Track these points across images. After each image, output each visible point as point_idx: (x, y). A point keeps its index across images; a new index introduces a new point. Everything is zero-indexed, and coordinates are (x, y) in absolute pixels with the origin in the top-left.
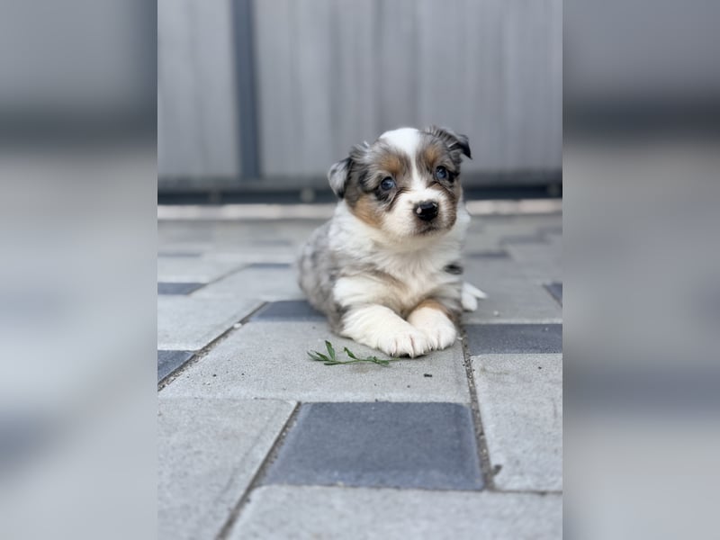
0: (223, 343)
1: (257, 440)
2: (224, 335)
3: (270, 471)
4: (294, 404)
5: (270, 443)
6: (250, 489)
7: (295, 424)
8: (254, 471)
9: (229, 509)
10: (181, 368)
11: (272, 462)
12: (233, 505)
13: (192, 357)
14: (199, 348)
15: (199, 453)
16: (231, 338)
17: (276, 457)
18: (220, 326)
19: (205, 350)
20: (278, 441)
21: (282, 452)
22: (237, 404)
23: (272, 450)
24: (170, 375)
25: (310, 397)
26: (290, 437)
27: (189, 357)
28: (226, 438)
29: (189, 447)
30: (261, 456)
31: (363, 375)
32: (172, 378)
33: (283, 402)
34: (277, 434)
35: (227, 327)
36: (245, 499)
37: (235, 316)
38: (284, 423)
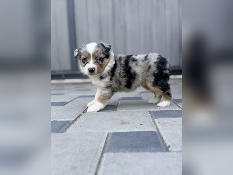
0: (79, 119)
1: (100, 142)
2: (79, 116)
3: (106, 150)
4: (107, 133)
5: (104, 143)
6: (102, 154)
7: (109, 138)
8: (102, 150)
9: (98, 159)
10: (70, 125)
11: (106, 148)
12: (99, 158)
13: (72, 122)
14: (73, 120)
15: (85, 146)
16: (81, 117)
17: (106, 146)
18: (77, 114)
19: (75, 120)
20: (106, 143)
21: (108, 145)
22: (91, 134)
23: (105, 145)
24: (67, 127)
25: (111, 131)
26: (109, 142)
27: (71, 122)
28: (91, 142)
29: (81, 144)
30: (102, 146)
31: (125, 125)
32: (68, 128)
33: (104, 133)
34: (105, 141)
35: (80, 114)
36: (102, 156)
37: (81, 111)
38: (106, 138)
